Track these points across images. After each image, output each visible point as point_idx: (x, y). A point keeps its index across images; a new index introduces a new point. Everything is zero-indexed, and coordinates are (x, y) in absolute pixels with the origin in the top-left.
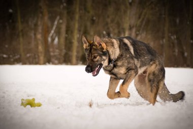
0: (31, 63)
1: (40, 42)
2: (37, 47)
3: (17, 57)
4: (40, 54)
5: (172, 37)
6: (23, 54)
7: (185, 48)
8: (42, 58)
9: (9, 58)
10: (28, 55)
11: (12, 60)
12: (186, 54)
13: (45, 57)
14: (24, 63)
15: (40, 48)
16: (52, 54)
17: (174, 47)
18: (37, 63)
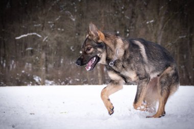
0: (93, 84)
1: (99, 71)
2: (97, 74)
3: (85, 80)
4: (99, 79)
5: (182, 67)
6: (89, 79)
7: (189, 73)
8: (100, 81)
9: (80, 81)
10: (92, 79)
11: (82, 82)
12: (190, 77)
13: (102, 80)
14: (90, 84)
15: (99, 75)
16: (106, 78)
17: (183, 73)
18: (97, 84)
